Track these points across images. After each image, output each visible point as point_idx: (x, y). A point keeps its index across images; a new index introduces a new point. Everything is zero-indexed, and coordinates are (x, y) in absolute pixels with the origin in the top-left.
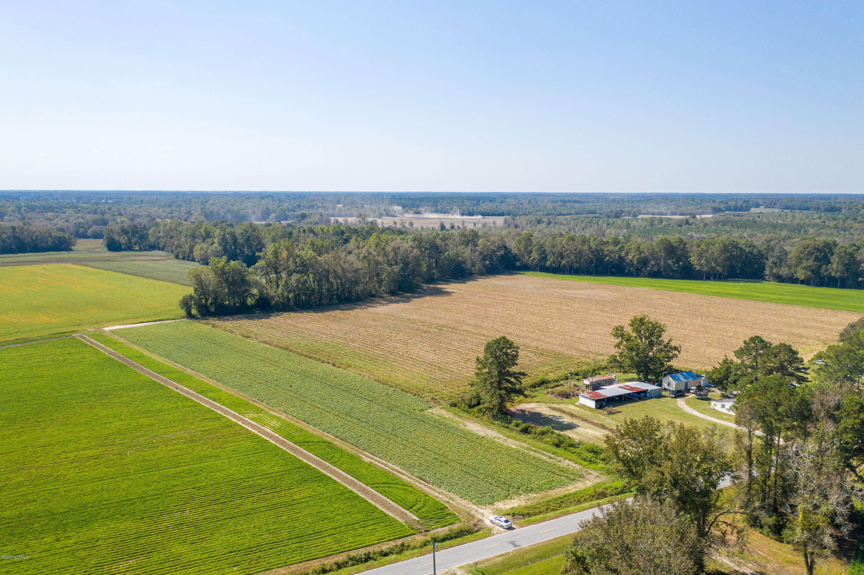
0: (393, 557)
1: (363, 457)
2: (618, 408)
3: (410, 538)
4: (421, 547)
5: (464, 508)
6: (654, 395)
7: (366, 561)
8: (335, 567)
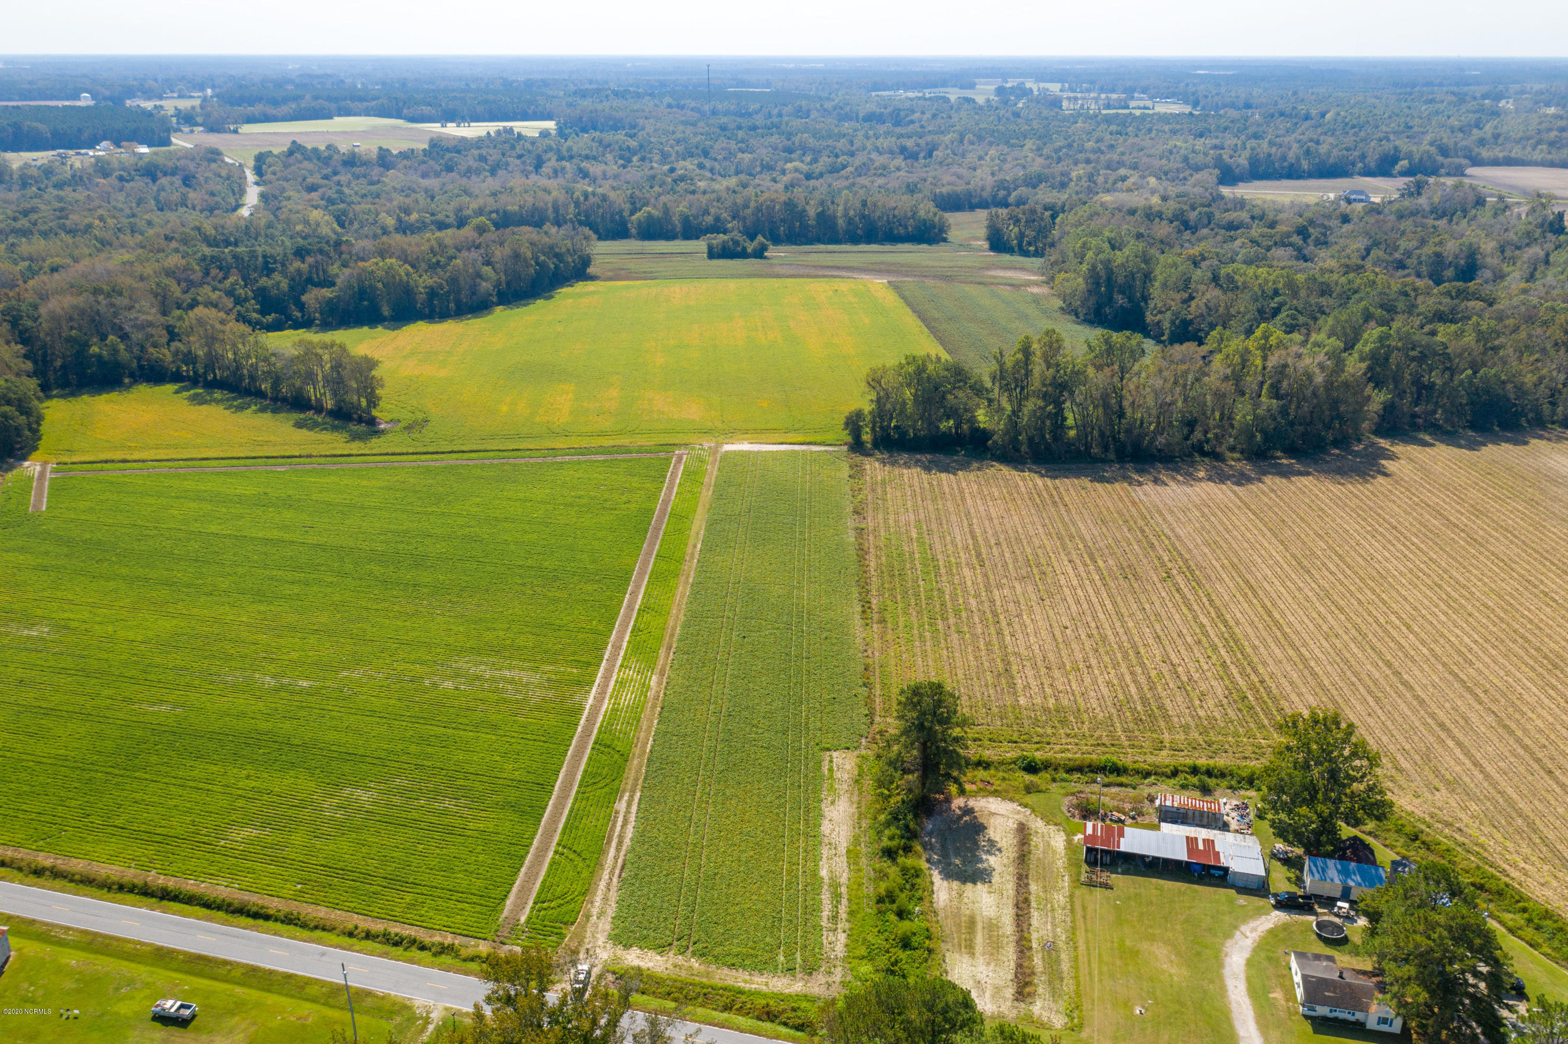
0: (425, 955)
1: (626, 798)
2: (1115, 879)
3: (473, 942)
4: (465, 960)
5: (588, 934)
6: (1240, 884)
7: (396, 944)
8: (363, 935)
